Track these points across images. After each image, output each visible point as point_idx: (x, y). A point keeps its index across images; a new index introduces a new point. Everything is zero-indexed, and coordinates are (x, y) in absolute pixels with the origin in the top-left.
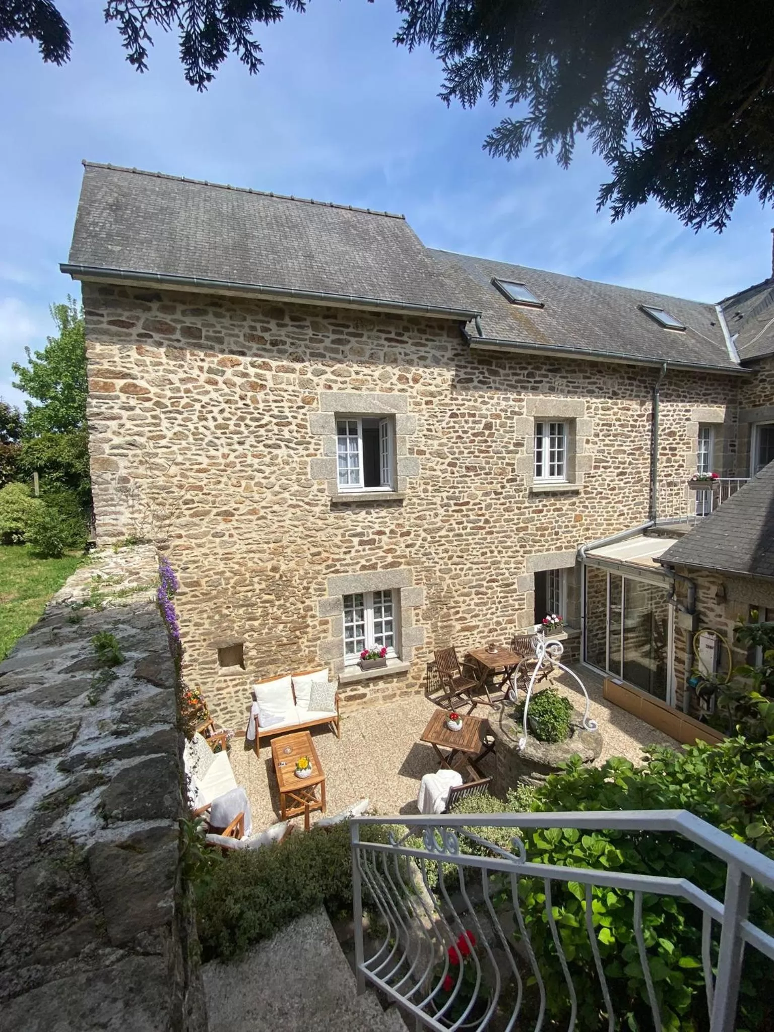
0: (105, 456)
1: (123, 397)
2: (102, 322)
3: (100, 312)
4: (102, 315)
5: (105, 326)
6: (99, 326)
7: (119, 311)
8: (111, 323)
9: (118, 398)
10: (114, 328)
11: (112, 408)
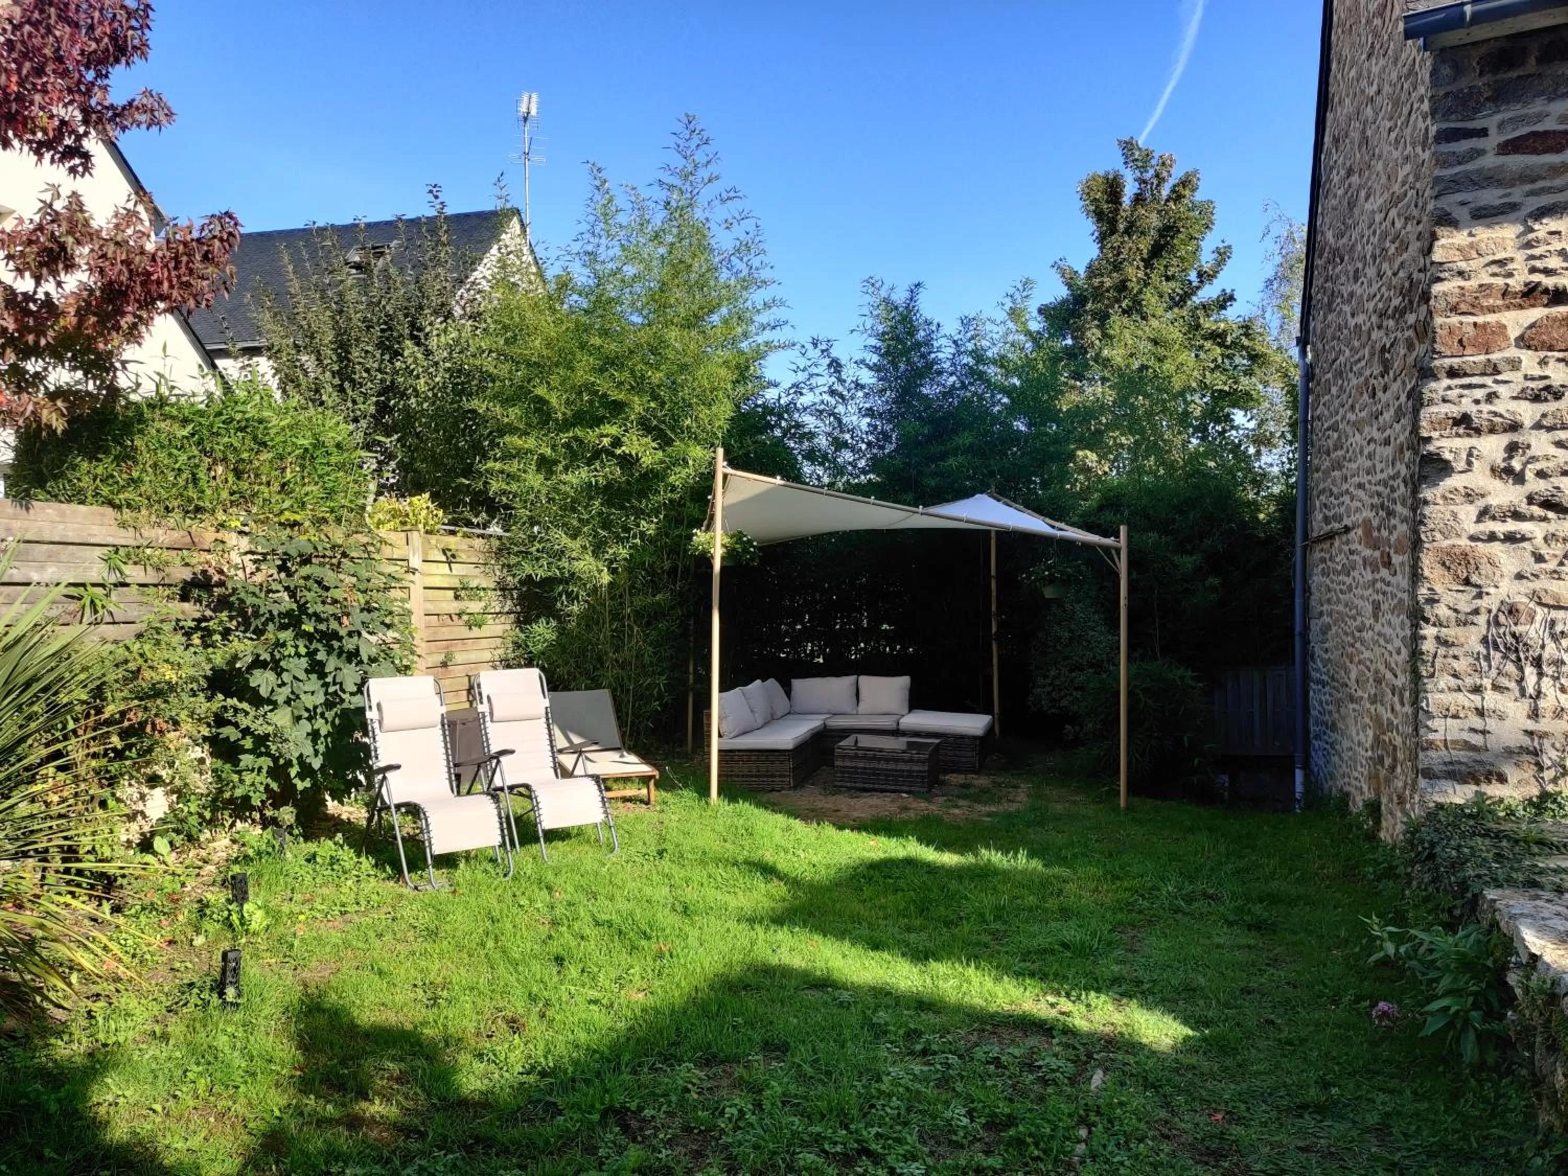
0: (1464, 542)
1: (1529, 360)
2: (1481, 153)
3: (1477, 124)
4: (1483, 133)
5: (1490, 161)
6: (1470, 167)
7: (1538, 106)
8: (1510, 147)
9: (1515, 365)
10: (1517, 162)
11: (1491, 397)
